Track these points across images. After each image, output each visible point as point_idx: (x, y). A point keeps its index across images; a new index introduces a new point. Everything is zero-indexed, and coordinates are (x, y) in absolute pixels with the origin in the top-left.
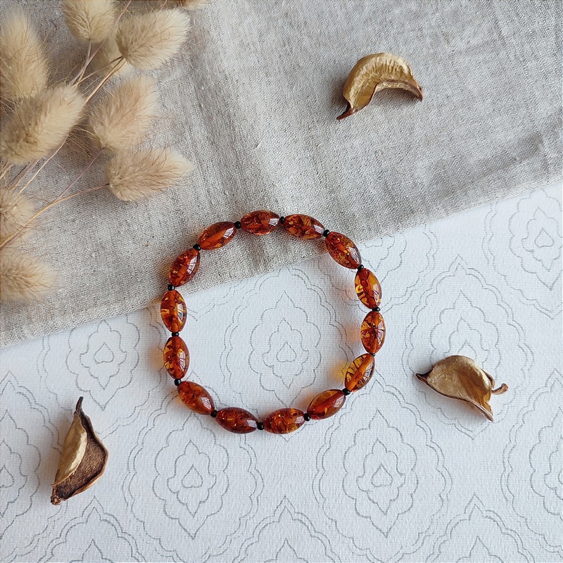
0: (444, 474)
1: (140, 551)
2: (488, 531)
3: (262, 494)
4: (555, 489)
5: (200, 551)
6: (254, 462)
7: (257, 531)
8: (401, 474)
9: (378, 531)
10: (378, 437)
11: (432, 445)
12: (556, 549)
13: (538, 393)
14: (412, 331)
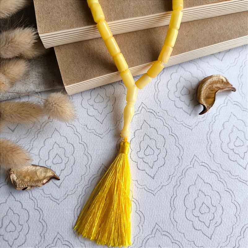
0: (179, 147)
1: (33, 196)
2: (203, 172)
3: (91, 164)
4: (233, 150)
5: (63, 193)
6: (86, 149)
7: (90, 181)
8: (158, 149)
9: (149, 176)
10: (146, 133)
11: (172, 134)
12: (236, 177)
13: (220, 107)
14: (158, 84)
